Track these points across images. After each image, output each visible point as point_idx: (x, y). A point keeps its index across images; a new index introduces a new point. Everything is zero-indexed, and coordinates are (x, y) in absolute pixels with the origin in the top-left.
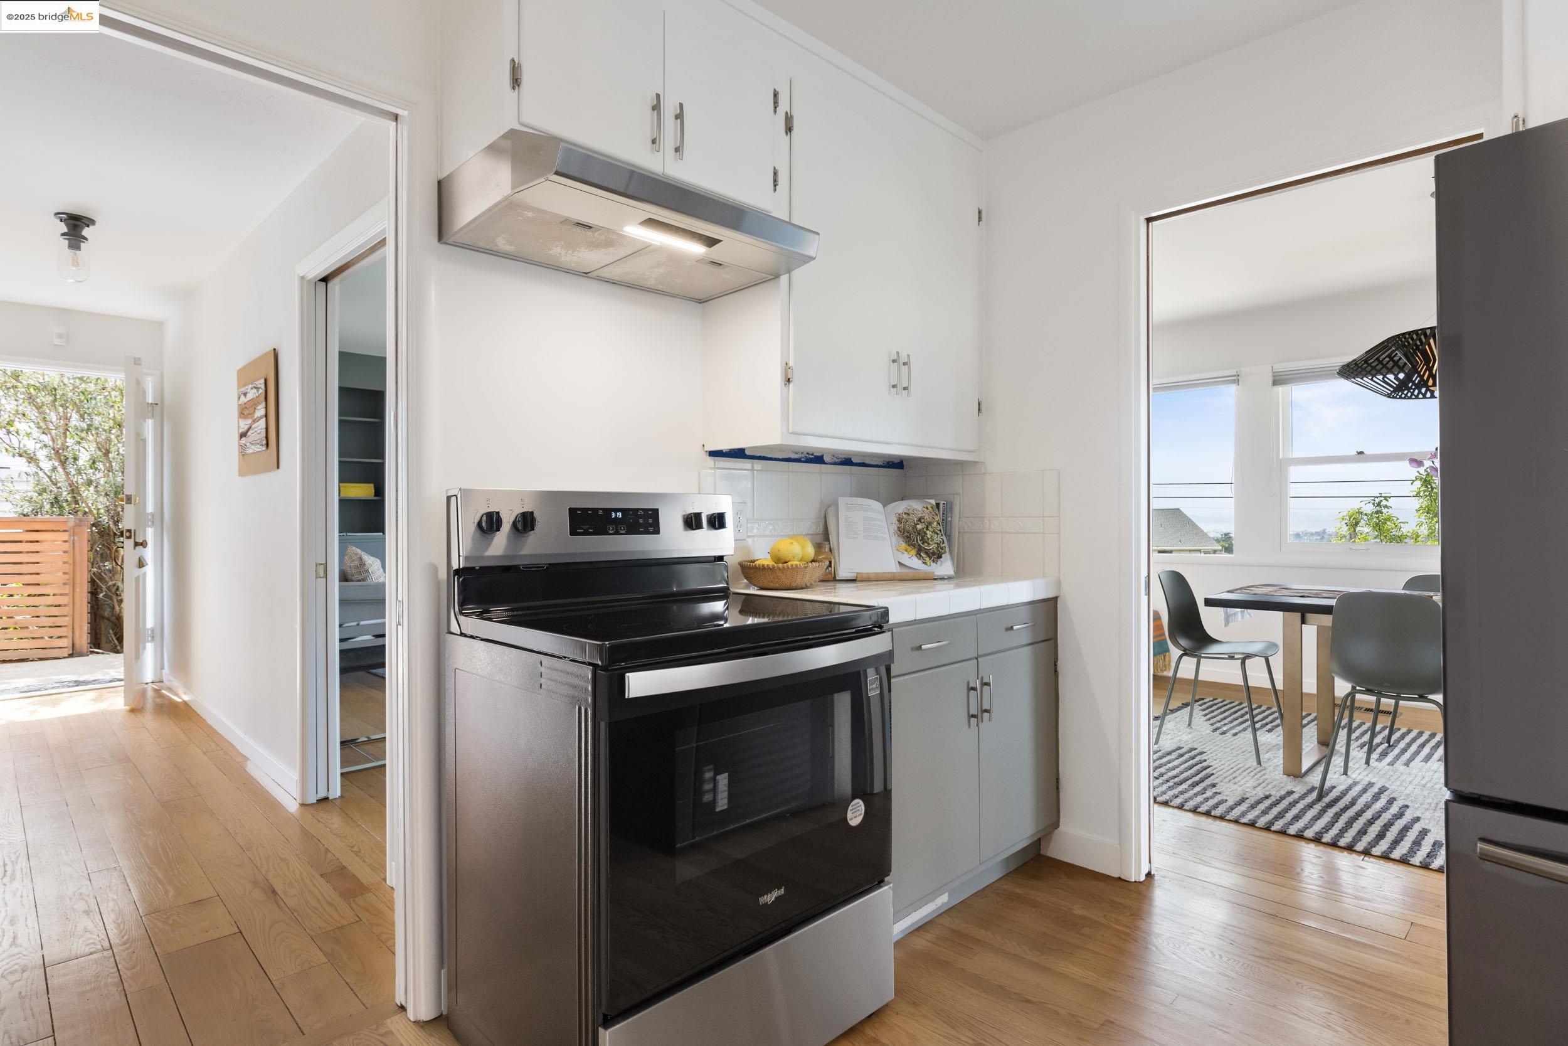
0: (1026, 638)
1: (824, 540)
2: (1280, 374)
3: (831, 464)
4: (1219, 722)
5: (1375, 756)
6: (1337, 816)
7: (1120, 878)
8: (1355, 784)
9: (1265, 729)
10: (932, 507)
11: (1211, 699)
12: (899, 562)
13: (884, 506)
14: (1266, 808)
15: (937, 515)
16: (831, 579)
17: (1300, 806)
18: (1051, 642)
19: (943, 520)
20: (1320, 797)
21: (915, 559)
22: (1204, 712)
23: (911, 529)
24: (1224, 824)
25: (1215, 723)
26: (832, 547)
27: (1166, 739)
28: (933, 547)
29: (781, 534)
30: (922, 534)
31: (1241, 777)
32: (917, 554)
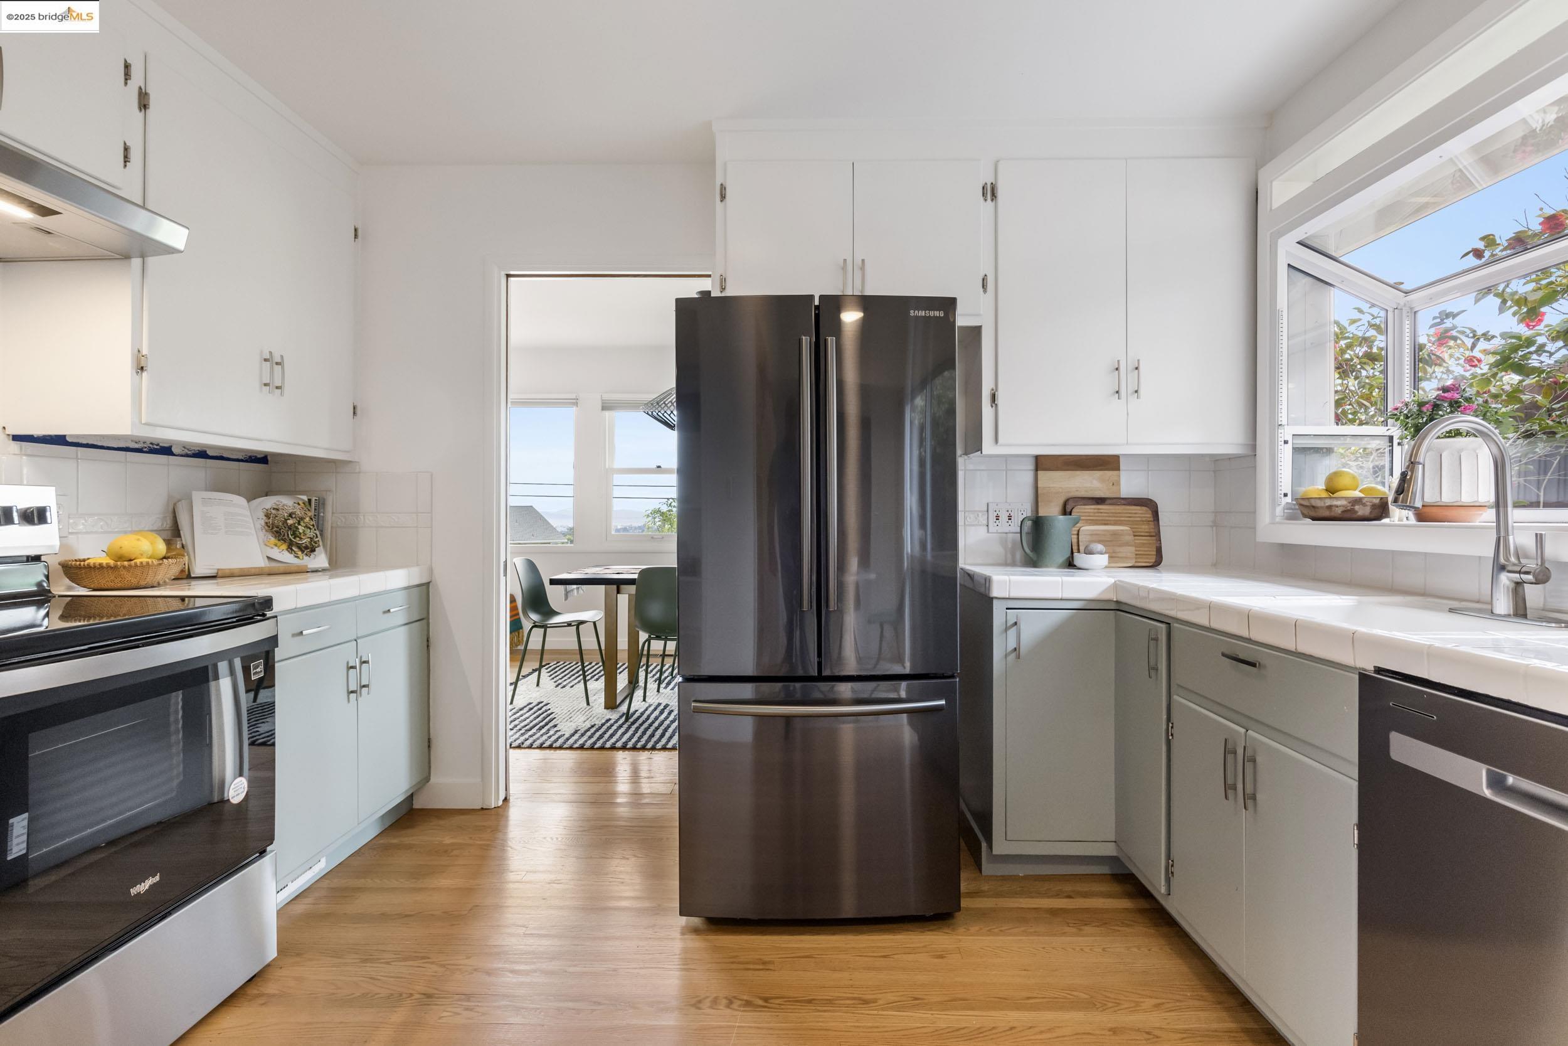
0: (401, 619)
1: (173, 533)
2: (607, 402)
3: (182, 456)
4: (561, 679)
5: (663, 685)
6: (637, 729)
7: (482, 809)
8: (650, 706)
9: (593, 679)
10: (304, 503)
11: (555, 663)
12: (268, 557)
13: (249, 501)
14: (592, 734)
15: (309, 510)
16: (186, 576)
17: (614, 728)
18: (425, 621)
19: (315, 515)
20: (627, 720)
21: (286, 553)
22: (550, 674)
23: (280, 524)
24: (562, 751)
25: (558, 680)
26: (184, 543)
27: (519, 699)
28: (305, 541)
29: (116, 530)
30: (294, 530)
31: (575, 716)
32: (289, 548)
